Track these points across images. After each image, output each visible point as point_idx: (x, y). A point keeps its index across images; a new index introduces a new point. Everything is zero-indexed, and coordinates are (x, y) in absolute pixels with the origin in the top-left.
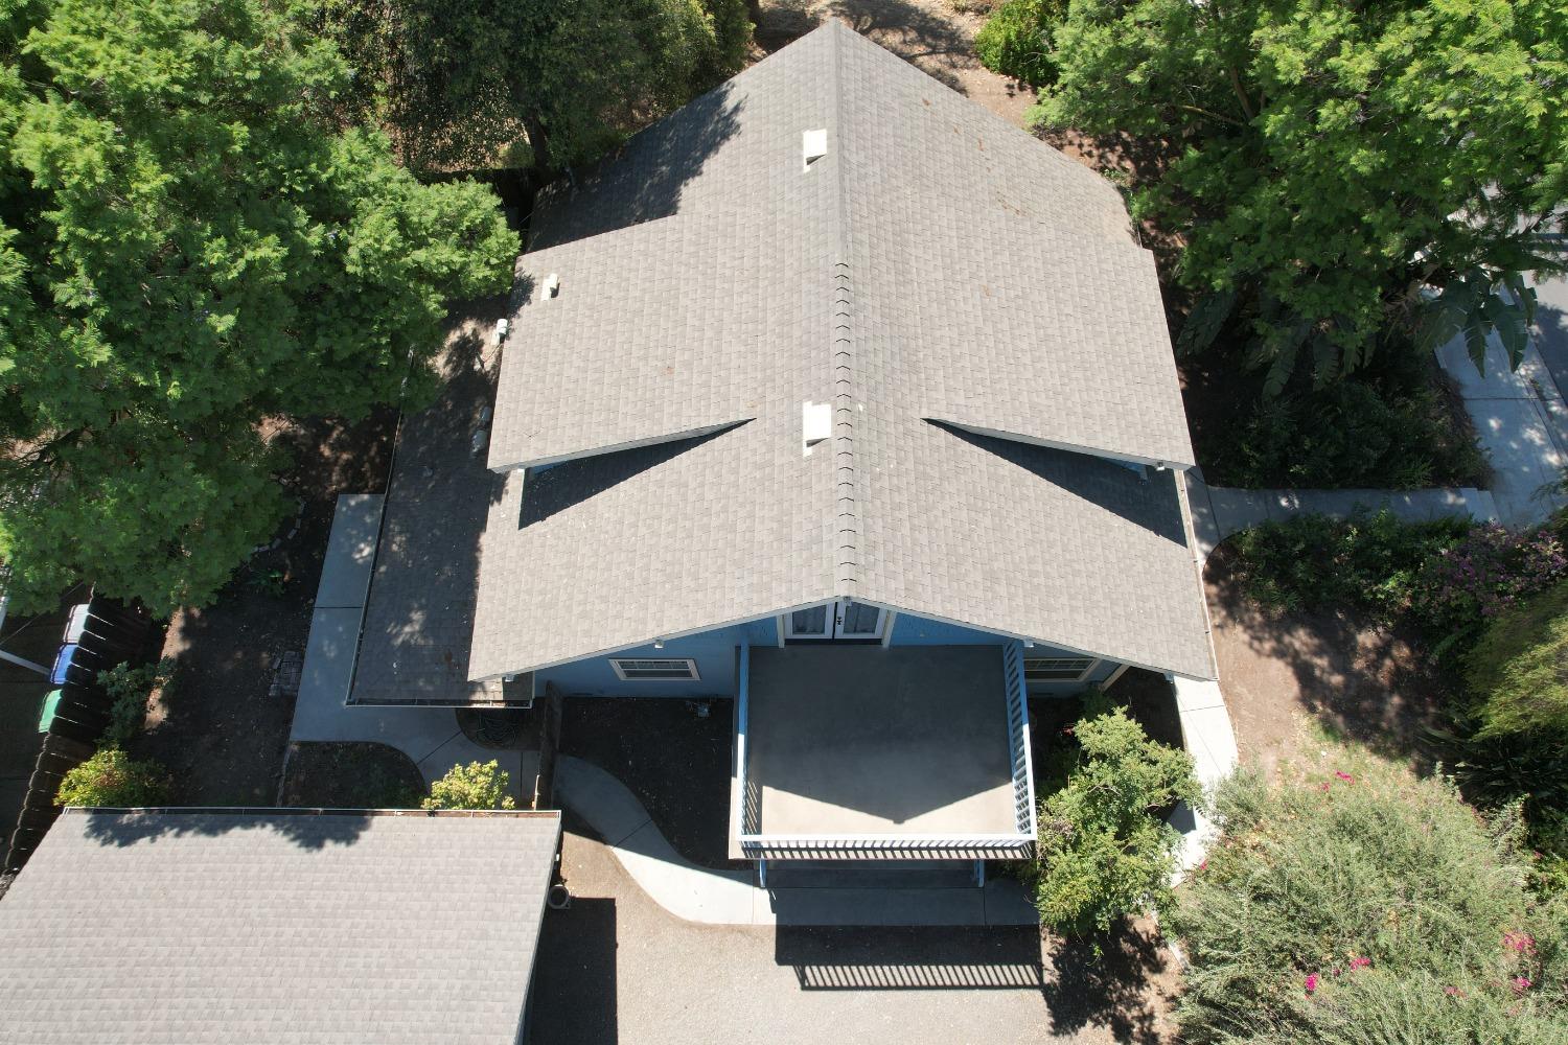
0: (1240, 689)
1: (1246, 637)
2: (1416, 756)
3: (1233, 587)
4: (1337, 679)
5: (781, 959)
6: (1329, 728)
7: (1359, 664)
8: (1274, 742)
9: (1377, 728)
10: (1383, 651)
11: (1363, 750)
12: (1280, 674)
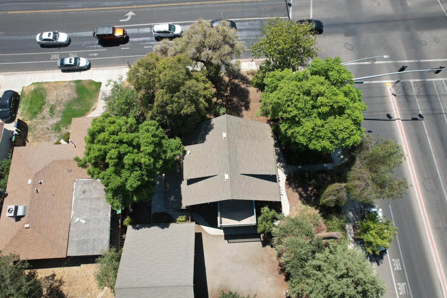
0: (291, 197)
1: (292, 189)
2: (316, 206)
3: (290, 181)
4: (305, 195)
5: (225, 239)
6: (303, 203)
7: (309, 193)
8: (295, 205)
9: (310, 202)
10: (312, 190)
11: (308, 206)
12: (297, 195)
